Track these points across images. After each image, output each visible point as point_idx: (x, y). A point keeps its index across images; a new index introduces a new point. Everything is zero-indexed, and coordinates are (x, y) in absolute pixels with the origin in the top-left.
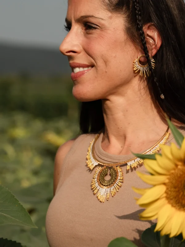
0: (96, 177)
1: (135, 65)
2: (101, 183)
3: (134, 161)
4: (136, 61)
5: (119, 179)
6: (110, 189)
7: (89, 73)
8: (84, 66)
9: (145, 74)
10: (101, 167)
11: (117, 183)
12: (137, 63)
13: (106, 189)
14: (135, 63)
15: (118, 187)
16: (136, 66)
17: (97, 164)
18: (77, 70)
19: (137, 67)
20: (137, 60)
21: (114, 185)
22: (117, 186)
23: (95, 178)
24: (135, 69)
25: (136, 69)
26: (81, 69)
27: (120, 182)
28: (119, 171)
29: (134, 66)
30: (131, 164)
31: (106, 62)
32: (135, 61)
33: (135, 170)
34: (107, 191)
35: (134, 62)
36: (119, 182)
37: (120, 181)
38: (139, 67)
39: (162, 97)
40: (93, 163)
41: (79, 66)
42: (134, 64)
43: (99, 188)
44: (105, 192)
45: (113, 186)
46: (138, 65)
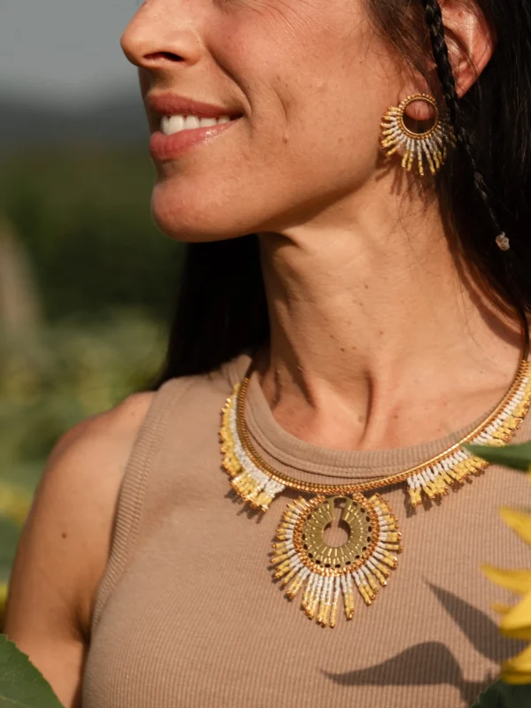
0: (287, 536)
1: (388, 129)
2: (311, 556)
3: (432, 472)
4: (395, 116)
5: (384, 539)
6: (353, 577)
7: (220, 140)
8: (202, 112)
9: (420, 163)
10: (303, 500)
11: (380, 557)
12: (395, 123)
13: (338, 580)
14: (389, 122)
15: (385, 570)
16: (390, 131)
17: (280, 489)
18: (176, 124)
19: (393, 135)
20: (395, 113)
21: (368, 563)
22: (380, 566)
23: (287, 540)
24: (386, 144)
25: (391, 143)
26: (193, 122)
27: (389, 550)
28: (379, 513)
29: (385, 133)
30: (424, 485)
31: (287, 105)
32: (390, 113)
33: (439, 504)
34: (341, 586)
35: (387, 118)
36: (387, 553)
37: (390, 546)
38: (403, 138)
39: (503, 242)
40: (261, 486)
41: (187, 110)
42: (385, 125)
43: (308, 576)
44: (334, 590)
45: (363, 567)
46: (400, 131)
